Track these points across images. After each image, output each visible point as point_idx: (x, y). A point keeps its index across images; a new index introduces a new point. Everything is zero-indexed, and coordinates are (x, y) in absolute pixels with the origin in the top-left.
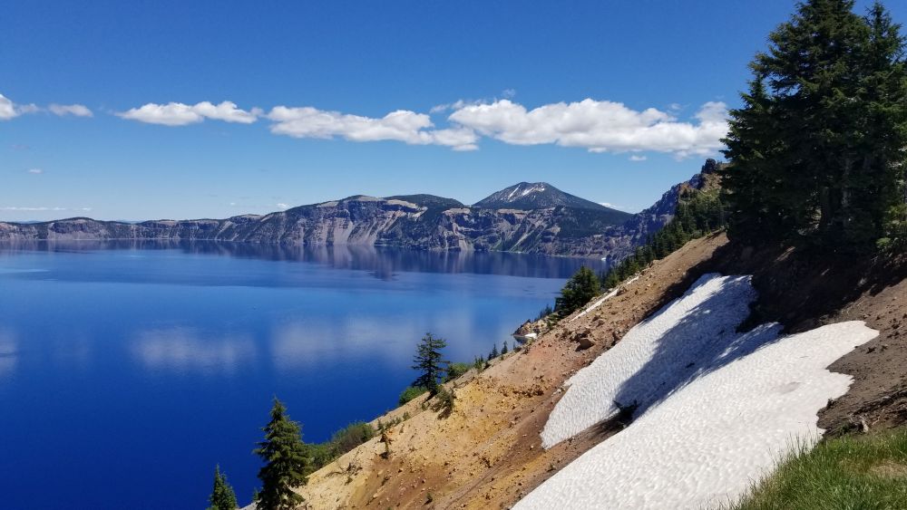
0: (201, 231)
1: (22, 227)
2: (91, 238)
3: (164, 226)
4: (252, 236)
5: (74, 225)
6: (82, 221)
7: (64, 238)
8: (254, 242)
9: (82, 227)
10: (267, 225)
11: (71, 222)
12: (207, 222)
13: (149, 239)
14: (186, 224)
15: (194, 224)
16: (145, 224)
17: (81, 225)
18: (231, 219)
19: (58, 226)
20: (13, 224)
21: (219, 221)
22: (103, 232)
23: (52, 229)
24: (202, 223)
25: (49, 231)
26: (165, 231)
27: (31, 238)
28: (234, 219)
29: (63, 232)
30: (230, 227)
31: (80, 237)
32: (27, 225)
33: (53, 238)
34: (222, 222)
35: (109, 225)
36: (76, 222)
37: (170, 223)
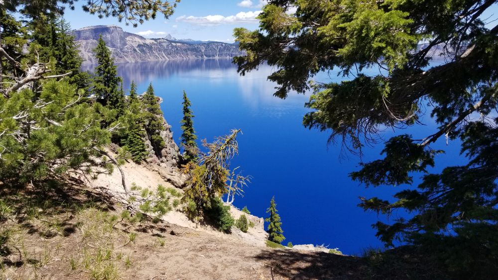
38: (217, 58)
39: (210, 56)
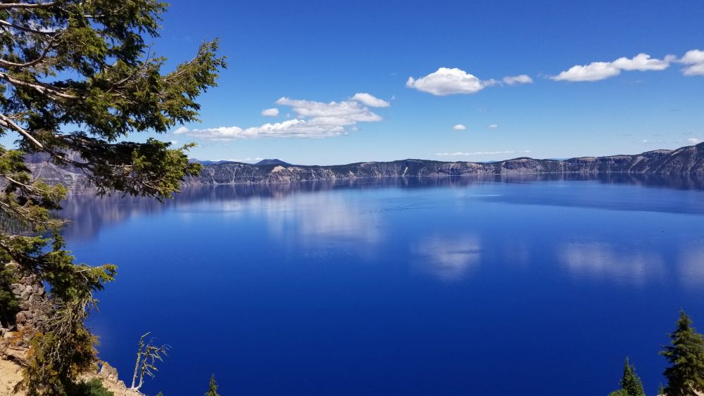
0: (616, 165)
1: (485, 165)
2: (531, 172)
3: (585, 162)
4: (662, 168)
5: (519, 163)
6: (524, 160)
7: (512, 173)
8: (665, 174)
9: (524, 165)
10: (678, 158)
11: (517, 161)
12: (622, 157)
13: (573, 172)
14: (603, 160)
15: (610, 160)
16: (571, 161)
17: (524, 163)
18: (643, 154)
19: (509, 164)
20: (479, 163)
21: (632, 156)
22: (539, 167)
23: (504, 166)
24: (618, 158)
25: (502, 168)
26: (586, 165)
27: (491, 173)
28: (646, 155)
29: (511, 168)
30: (642, 161)
31: (522, 172)
32: (488, 164)
33: (505, 172)
34: (634, 157)
35: (544, 162)
36: (520, 161)
37: (591, 160)
38: (233, 183)
39: (222, 182)
